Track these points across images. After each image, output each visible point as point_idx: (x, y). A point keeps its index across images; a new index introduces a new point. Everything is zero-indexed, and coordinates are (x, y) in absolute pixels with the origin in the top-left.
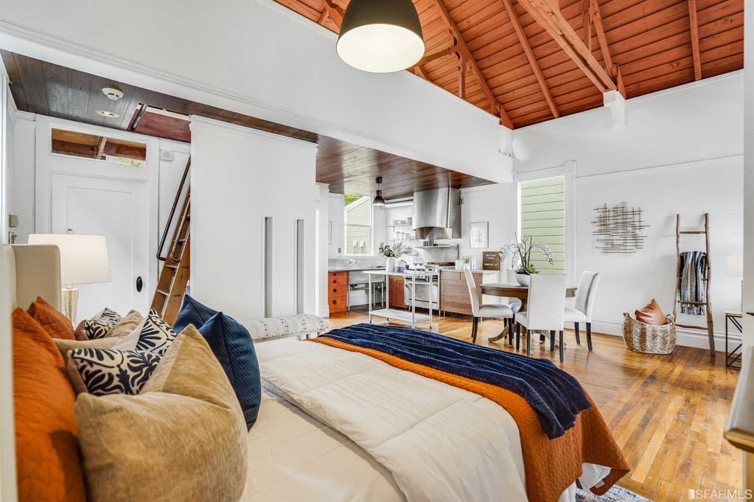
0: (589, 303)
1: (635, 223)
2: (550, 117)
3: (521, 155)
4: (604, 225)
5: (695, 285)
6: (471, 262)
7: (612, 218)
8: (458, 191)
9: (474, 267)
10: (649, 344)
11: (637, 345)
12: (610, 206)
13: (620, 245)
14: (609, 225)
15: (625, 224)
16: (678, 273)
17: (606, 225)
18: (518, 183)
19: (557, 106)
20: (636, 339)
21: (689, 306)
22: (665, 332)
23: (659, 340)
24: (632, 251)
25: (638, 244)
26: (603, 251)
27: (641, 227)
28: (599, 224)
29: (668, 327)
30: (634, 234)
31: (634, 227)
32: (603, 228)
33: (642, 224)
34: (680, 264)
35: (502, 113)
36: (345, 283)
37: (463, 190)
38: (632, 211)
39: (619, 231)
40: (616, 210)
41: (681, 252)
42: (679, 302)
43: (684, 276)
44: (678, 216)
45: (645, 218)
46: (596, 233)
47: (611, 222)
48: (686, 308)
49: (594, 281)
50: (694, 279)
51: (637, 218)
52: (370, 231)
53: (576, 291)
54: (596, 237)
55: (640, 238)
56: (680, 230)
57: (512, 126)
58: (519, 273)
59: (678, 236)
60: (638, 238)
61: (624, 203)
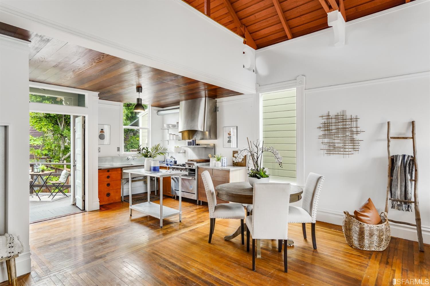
0: (314, 205)
1: (353, 129)
2: (285, 38)
3: (263, 71)
4: (327, 130)
5: (404, 185)
6: (222, 160)
7: (334, 124)
8: (214, 100)
9: (224, 164)
10: (366, 242)
11: (356, 243)
12: (333, 114)
13: (340, 148)
14: (331, 130)
15: (344, 129)
16: (389, 173)
17: (329, 130)
18: (260, 94)
19: (290, 28)
20: (355, 237)
21: (399, 203)
22: (381, 231)
23: (375, 238)
24: (350, 153)
25: (355, 147)
26: (327, 152)
27: (357, 133)
28: (324, 129)
29: (383, 226)
30: (351, 138)
31: (352, 132)
32: (326, 132)
33: (359, 129)
34: (391, 166)
35: (246, 34)
36: (119, 177)
37: (218, 100)
38: (350, 118)
39: (340, 135)
40: (337, 117)
41: (391, 155)
42: (390, 199)
43: (394, 177)
44: (388, 123)
45: (361, 124)
46: (321, 137)
47: (333, 127)
48: (396, 205)
49: (319, 184)
50: (403, 180)
51: (354, 124)
52: (148, 132)
53: (302, 195)
54: (321, 140)
55: (357, 142)
56: (391, 135)
57: (256, 47)
58: (251, 176)
59: (389, 141)
60: (355, 142)
61: (343, 111)
